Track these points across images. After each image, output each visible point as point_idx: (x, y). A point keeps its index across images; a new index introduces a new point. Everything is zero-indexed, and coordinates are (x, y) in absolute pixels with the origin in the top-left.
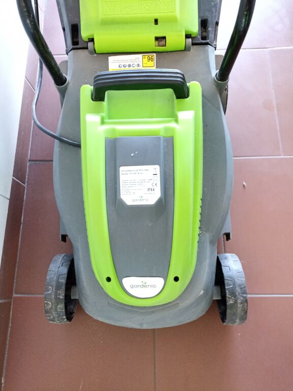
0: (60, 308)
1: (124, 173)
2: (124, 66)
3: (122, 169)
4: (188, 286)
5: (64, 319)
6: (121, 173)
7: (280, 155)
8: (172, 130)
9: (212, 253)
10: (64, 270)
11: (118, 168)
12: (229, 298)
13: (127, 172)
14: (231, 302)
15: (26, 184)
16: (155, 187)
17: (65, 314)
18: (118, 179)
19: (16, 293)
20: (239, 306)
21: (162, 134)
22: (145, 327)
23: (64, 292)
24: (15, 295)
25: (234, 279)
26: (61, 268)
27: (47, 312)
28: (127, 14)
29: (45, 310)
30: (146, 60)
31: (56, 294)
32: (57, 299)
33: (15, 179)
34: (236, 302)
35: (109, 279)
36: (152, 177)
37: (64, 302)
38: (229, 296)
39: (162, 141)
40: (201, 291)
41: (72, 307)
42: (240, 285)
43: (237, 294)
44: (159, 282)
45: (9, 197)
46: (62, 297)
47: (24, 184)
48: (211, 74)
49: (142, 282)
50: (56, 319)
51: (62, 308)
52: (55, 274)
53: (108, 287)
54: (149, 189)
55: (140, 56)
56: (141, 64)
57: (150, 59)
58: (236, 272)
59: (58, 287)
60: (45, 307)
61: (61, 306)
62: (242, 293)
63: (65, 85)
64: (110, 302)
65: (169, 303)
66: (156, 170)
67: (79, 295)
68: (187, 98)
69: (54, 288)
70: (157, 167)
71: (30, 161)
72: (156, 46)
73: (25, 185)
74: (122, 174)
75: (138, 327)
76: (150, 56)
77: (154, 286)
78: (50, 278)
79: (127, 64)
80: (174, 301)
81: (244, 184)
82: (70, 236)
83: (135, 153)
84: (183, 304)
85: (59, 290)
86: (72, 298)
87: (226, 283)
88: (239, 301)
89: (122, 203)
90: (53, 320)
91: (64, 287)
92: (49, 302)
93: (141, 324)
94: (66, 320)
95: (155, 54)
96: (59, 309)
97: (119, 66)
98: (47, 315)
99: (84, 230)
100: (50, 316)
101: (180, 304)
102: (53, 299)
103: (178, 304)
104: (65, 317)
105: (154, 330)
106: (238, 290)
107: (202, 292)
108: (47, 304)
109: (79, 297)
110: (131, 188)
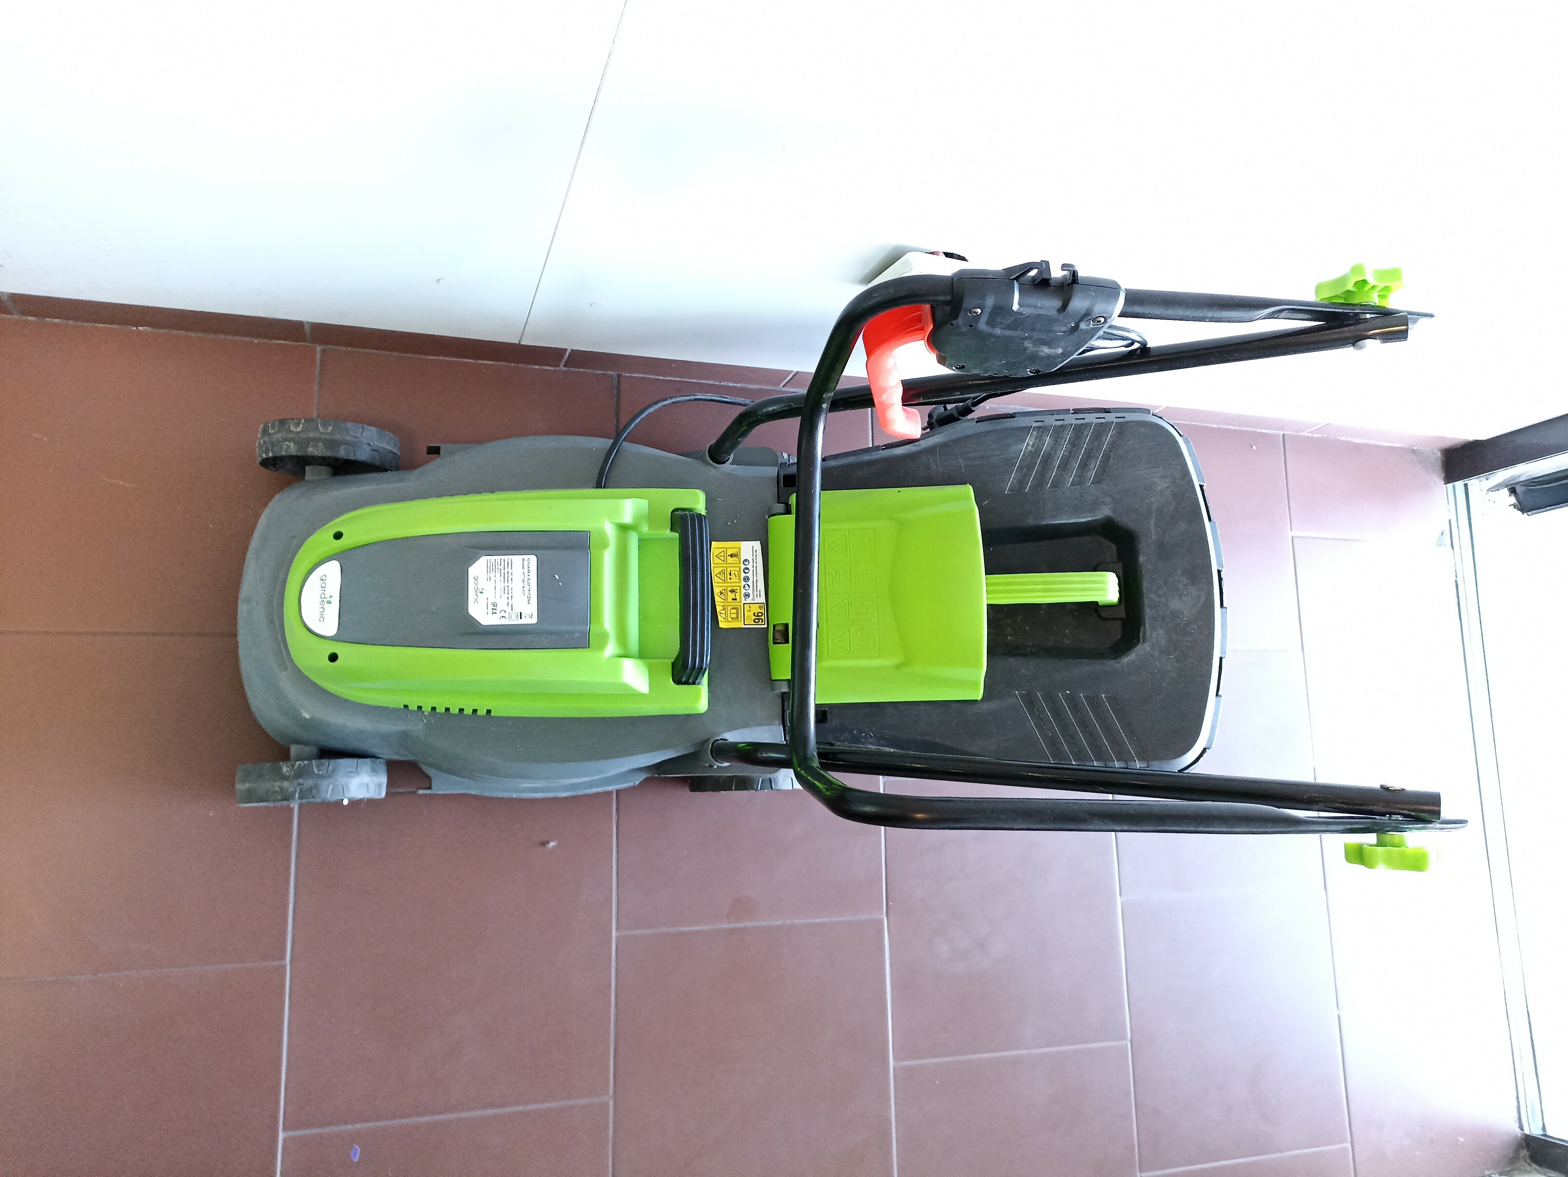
0: (289, 447)
1: (526, 563)
2: (747, 569)
3: (533, 559)
4: (316, 685)
5: (267, 452)
6: (526, 557)
7: (617, 929)
8: (602, 646)
9: (385, 738)
10: (363, 455)
11: (535, 552)
12: (293, 766)
13: (526, 567)
14: (285, 769)
15: (565, 369)
16: (499, 615)
17: (278, 455)
18: (515, 552)
19: (323, 351)
20: (277, 784)
21: (594, 628)
22: (242, 608)
23: (320, 455)
24: (319, 348)
25: (329, 776)
26: (368, 448)
27: (283, 422)
28: (825, 573)
29: (287, 419)
30: (756, 609)
31: (317, 440)
32: (307, 442)
33: (567, 354)
34: (284, 778)
35: (338, 536)
36: (517, 610)
37: (300, 454)
38: (296, 766)
39: (580, 628)
40: (309, 713)
41: (288, 467)
42: (316, 787)
43: (301, 780)
44: (329, 626)
45: (522, 343)
46: (311, 450)
47: (564, 366)
48: (729, 731)
49: (331, 597)
50: (266, 439)
51: (289, 451)
52: (356, 437)
53: (325, 535)
54: (495, 605)
55: (763, 599)
56: (749, 600)
57: (757, 617)
58: (343, 783)
59: (331, 444)
60: (293, 419)
61: (292, 449)
62: (301, 790)
63: (711, 462)
64: (296, 539)
65: (288, 652)
66: (528, 618)
67: (313, 482)
68: (674, 681)
69: (328, 437)
70: (534, 620)
71: (619, 376)
72: (774, 626)
73: (562, 367)
74: (524, 560)
75: (243, 594)
76: (763, 617)
77: (322, 617)
78: (347, 428)
79: (750, 575)
80: (292, 661)
81: (552, 844)
82: (438, 461)
83: (558, 581)
84: (285, 681)
85: (325, 446)
86: (308, 469)
87: (323, 761)
88: (286, 784)
89: (472, 559)
90: (265, 432)
91: (329, 454)
92: (301, 426)
93: (248, 600)
94: (264, 456)
95: (766, 626)
96: (287, 445)
97: (746, 560)
98: (277, 423)
99: (439, 494)
100: (273, 428)
101: (284, 673)
102: (306, 436)
103: (286, 669)
104: (270, 455)
105: (235, 635)
106: (309, 783)
107: (307, 717)
108: (298, 424)
109: (308, 482)
110: (498, 575)
